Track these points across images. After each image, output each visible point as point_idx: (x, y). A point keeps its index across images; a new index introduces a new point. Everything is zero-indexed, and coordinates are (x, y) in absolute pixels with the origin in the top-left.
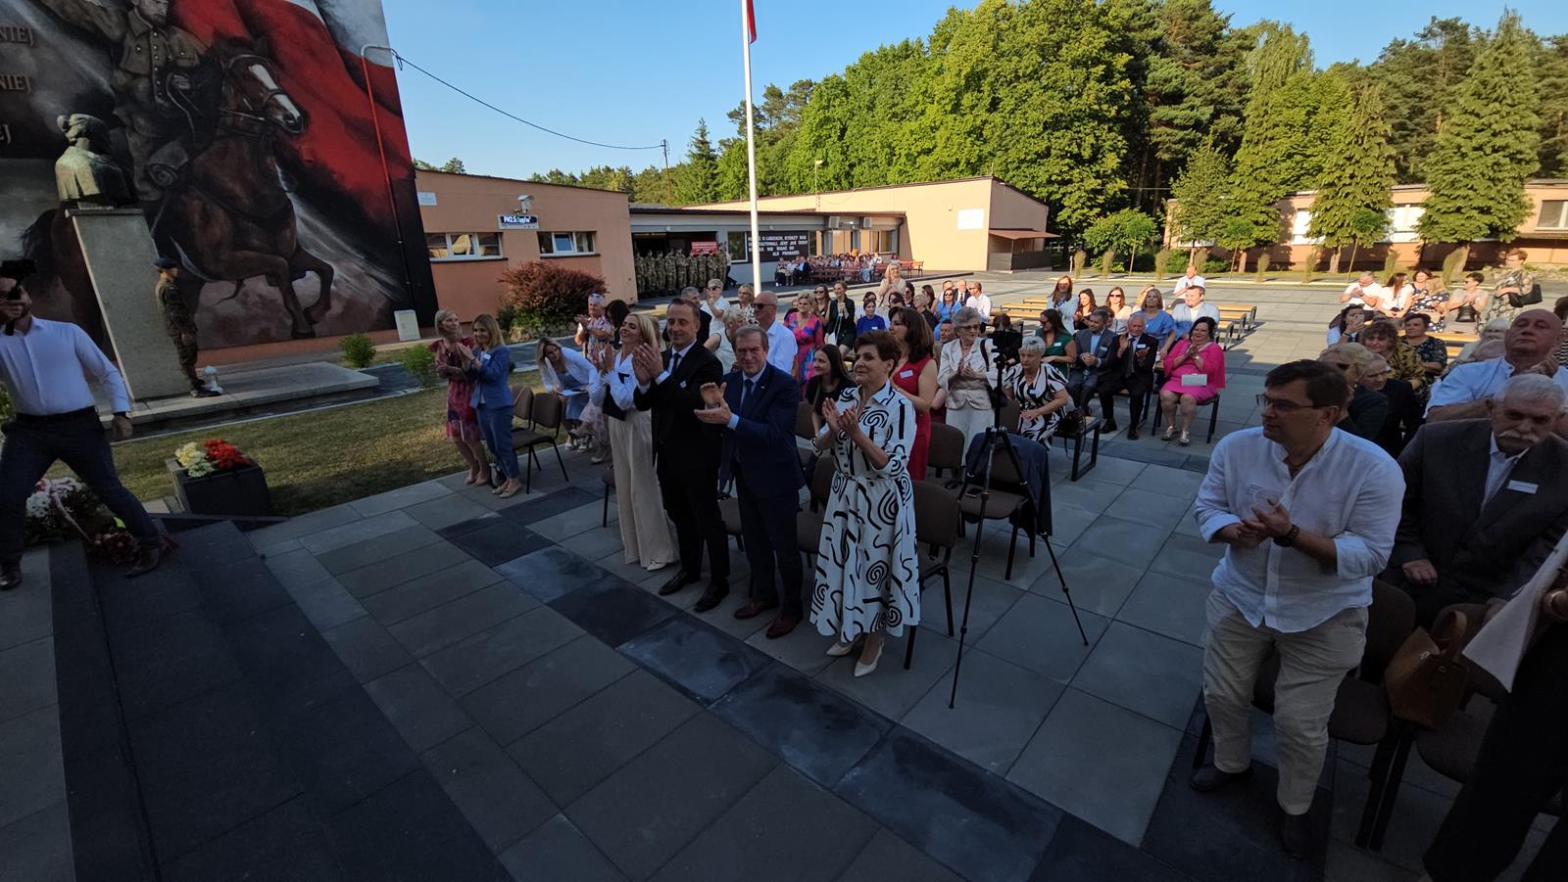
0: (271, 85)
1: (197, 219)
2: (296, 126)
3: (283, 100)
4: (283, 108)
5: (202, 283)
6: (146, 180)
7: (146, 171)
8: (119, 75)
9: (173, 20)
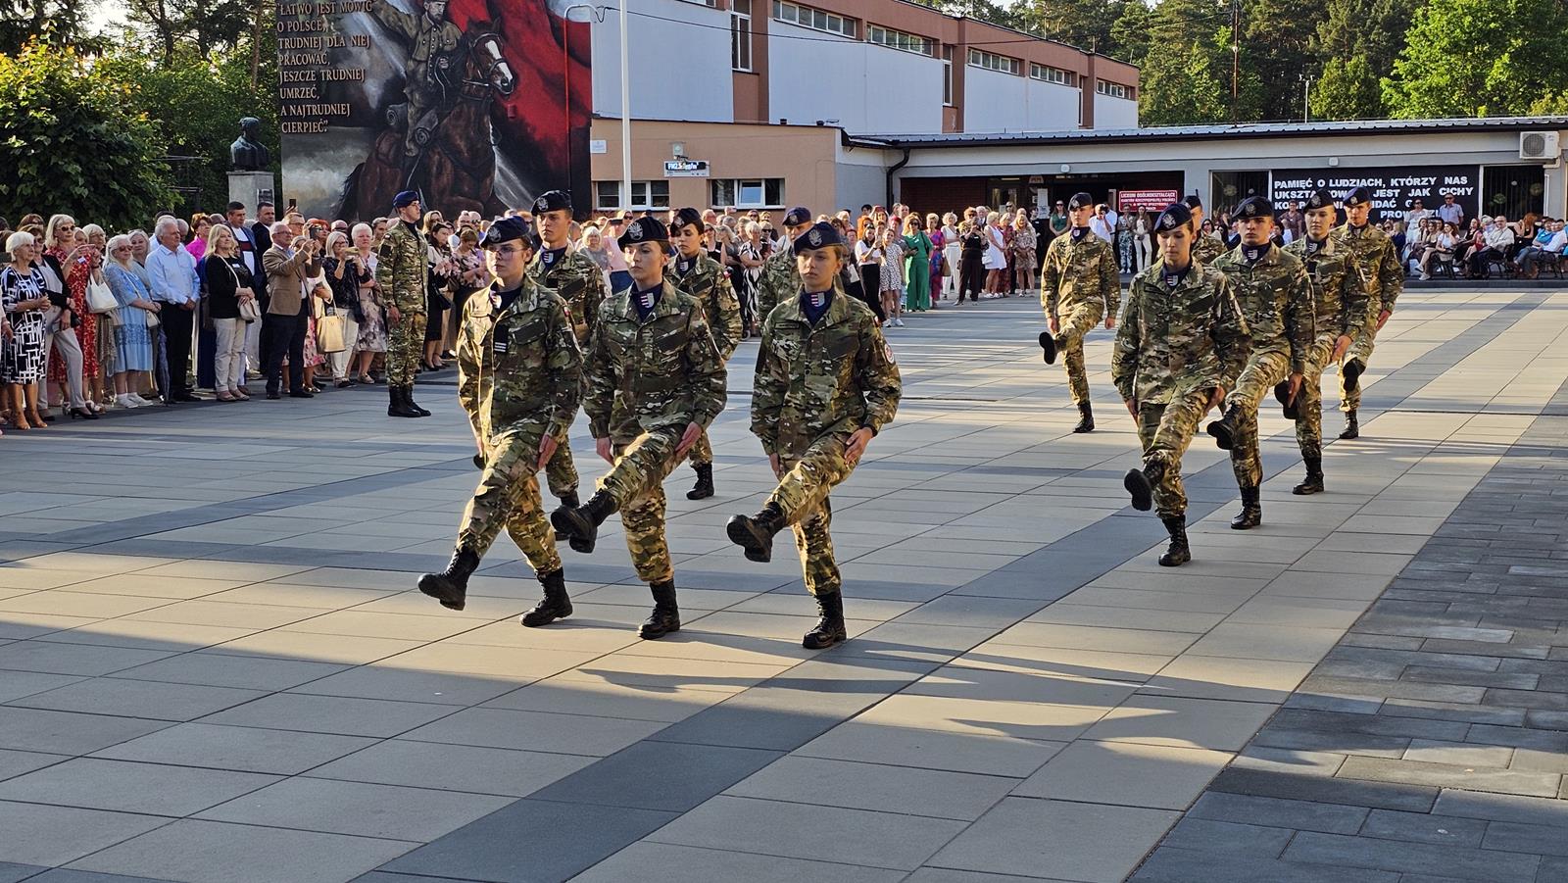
0: (497, 55)
1: (435, 170)
2: (508, 88)
3: (503, 67)
4: (501, 74)
6: (413, 140)
7: (414, 134)
8: (411, 63)
9: (446, 16)
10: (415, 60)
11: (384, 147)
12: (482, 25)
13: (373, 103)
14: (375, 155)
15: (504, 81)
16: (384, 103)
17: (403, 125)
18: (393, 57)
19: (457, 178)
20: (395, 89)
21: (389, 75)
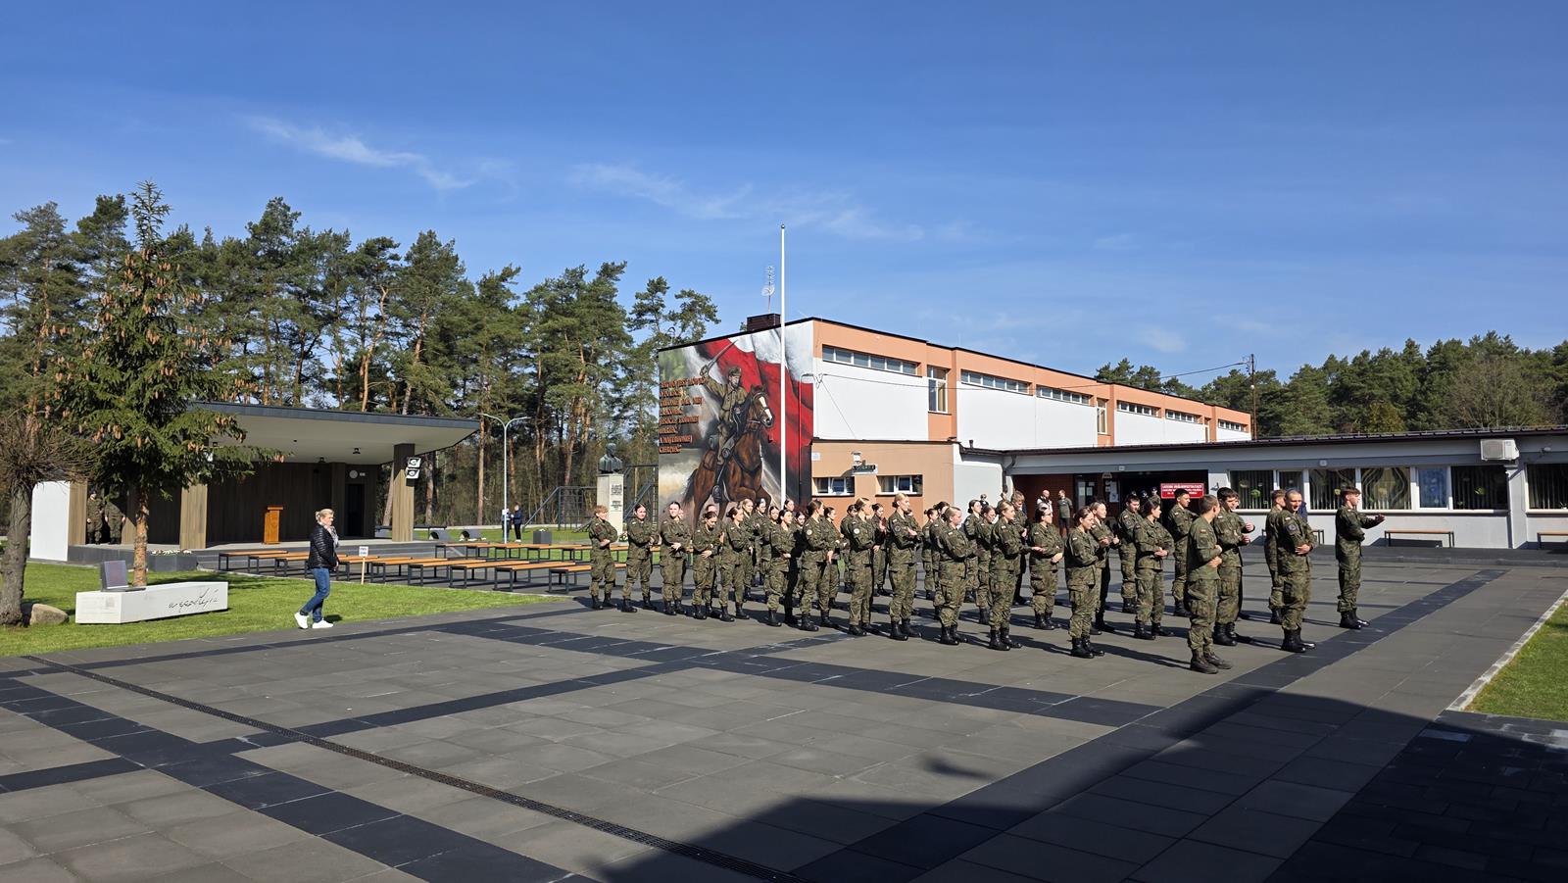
0: (765, 405)
1: (732, 473)
2: (769, 424)
3: (768, 411)
4: (766, 415)
5: (728, 502)
6: (721, 455)
7: (722, 452)
8: (722, 412)
9: (740, 384)
10: (724, 410)
11: (707, 460)
12: (757, 389)
14: (703, 465)
15: (768, 420)
16: (708, 435)
17: (717, 447)
19: (743, 478)
20: (714, 426)
21: (711, 419)
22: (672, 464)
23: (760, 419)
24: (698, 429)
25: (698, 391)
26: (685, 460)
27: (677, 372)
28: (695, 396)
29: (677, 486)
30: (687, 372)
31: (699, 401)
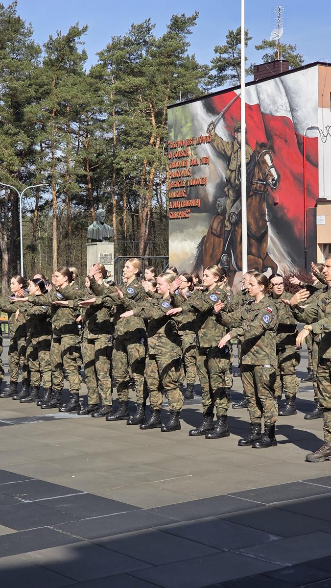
0: (270, 164)
2: (275, 184)
3: (273, 171)
4: (272, 175)
5: (236, 272)
6: (229, 220)
7: (229, 216)
8: (229, 172)
10: (230, 170)
13: (211, 198)
14: (211, 231)
15: (273, 180)
16: (216, 198)
18: (220, 169)
20: (221, 188)
21: (218, 181)
22: (182, 231)
23: (265, 179)
24: (205, 191)
25: (205, 150)
26: (195, 226)
27: (185, 130)
28: (203, 155)
29: (187, 254)
30: (194, 129)
31: (206, 161)
